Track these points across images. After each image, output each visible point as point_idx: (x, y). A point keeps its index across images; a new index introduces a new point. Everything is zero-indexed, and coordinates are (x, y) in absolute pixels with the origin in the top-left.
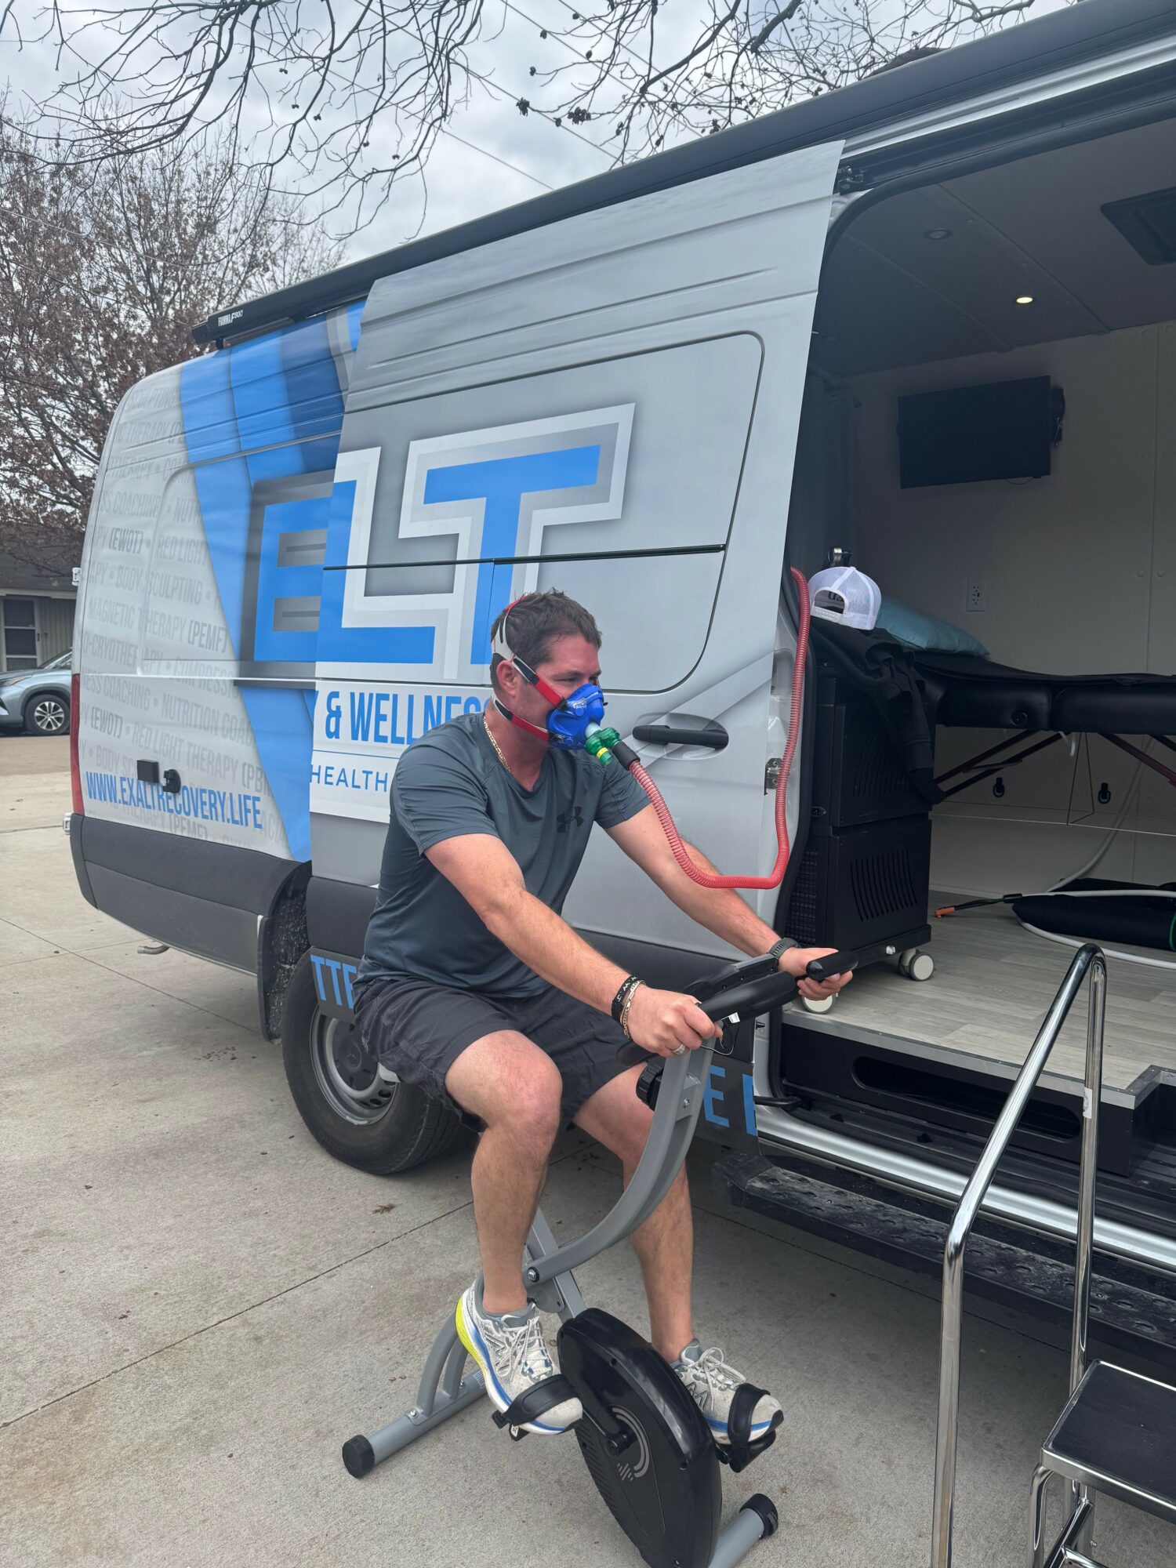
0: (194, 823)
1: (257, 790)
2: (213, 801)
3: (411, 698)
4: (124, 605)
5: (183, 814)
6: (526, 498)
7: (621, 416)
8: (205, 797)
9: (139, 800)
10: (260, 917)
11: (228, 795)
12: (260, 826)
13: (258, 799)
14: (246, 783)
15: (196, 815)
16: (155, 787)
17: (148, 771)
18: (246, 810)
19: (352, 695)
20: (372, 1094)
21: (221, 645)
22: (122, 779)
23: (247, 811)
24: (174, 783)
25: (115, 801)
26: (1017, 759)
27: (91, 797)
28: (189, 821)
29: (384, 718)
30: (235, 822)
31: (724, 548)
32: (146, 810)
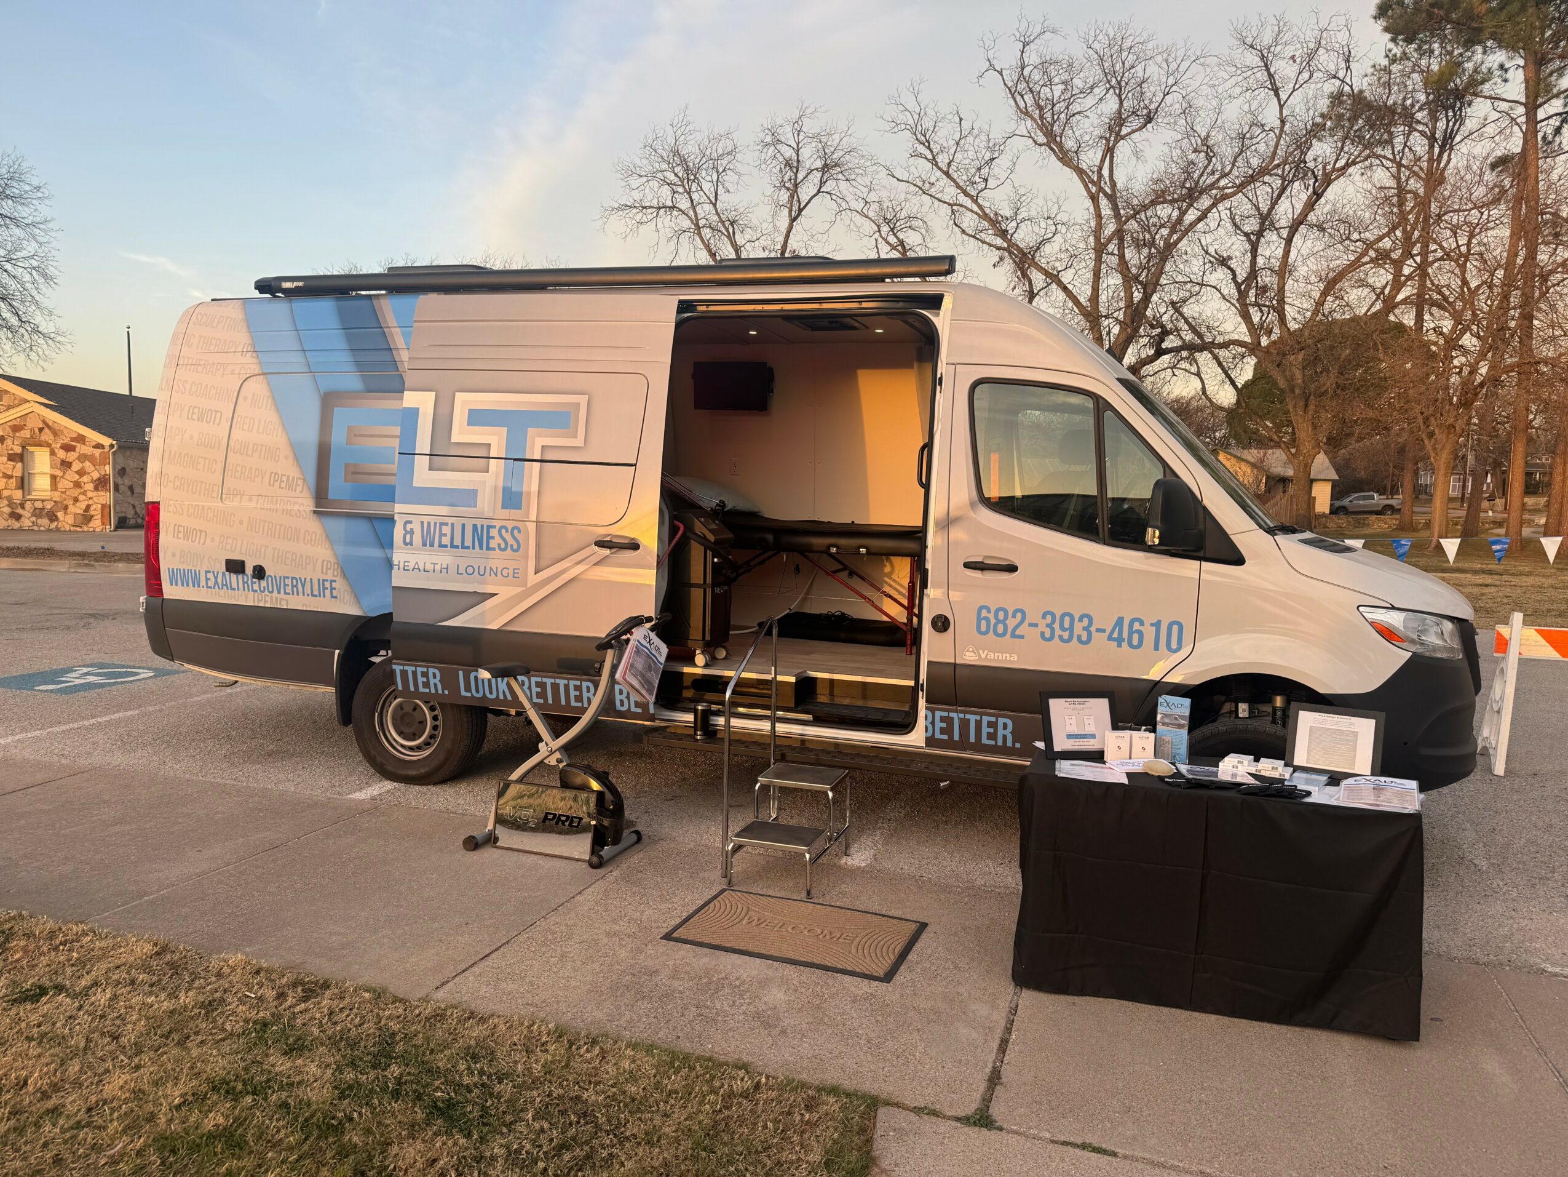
0: (276, 598)
1: (334, 576)
2: (297, 584)
3: (463, 525)
4: (205, 459)
5: (266, 592)
6: (531, 431)
7: (583, 400)
8: (289, 582)
9: (223, 585)
10: (337, 651)
11: (308, 580)
12: (336, 597)
13: (335, 581)
14: (324, 571)
15: (279, 592)
16: (240, 577)
17: (235, 567)
18: (323, 588)
19: (422, 523)
20: (426, 739)
21: (299, 489)
22: (207, 572)
23: (325, 588)
24: (260, 572)
25: (199, 586)
26: (762, 563)
27: (172, 584)
28: (271, 597)
29: (445, 535)
30: (313, 595)
31: (635, 465)
32: (230, 591)
